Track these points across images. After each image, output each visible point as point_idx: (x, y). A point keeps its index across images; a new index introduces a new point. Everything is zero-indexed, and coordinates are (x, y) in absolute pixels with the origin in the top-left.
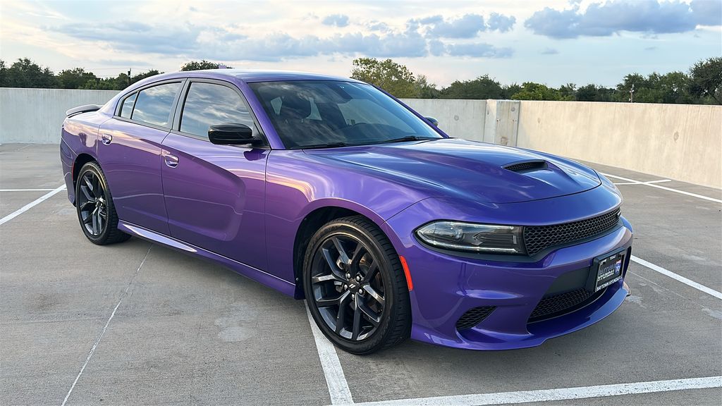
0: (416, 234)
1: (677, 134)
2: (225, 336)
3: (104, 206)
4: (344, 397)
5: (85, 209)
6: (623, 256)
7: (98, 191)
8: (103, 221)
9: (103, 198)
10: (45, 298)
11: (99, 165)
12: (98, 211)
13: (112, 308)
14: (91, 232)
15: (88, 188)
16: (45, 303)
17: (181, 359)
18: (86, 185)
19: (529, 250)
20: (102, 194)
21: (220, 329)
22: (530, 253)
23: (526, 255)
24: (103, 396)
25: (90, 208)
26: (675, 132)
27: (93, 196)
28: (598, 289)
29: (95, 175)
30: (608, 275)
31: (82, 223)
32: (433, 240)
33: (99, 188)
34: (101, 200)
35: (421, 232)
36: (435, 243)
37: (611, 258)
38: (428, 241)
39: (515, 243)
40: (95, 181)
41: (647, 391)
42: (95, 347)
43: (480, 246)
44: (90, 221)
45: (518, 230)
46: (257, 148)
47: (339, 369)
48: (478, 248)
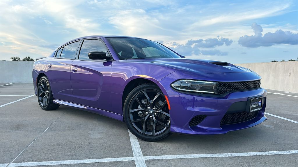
0: (172, 87)
1: (290, 73)
2: (92, 136)
3: (48, 94)
4: (139, 154)
5: (41, 96)
6: (262, 99)
7: (46, 88)
8: (48, 100)
9: (48, 91)
10: (19, 125)
11: (47, 77)
12: (46, 96)
13: (46, 128)
14: (43, 105)
15: (42, 87)
16: (19, 127)
17: (71, 143)
18: (42, 86)
19: (220, 92)
20: (48, 89)
21: (90, 134)
22: (221, 94)
23: (218, 95)
24: (35, 153)
25: (43, 95)
26: (289, 72)
27: (44, 91)
28: (251, 111)
29: (45, 81)
30: (255, 106)
31: (39, 102)
32: (178, 88)
33: (47, 87)
34: (47, 91)
35: (173, 85)
36: (180, 89)
37: (257, 98)
38: (177, 89)
39: (214, 89)
40: (45, 84)
41: (274, 154)
42: (36, 139)
43: (199, 90)
44: (42, 101)
45: (215, 83)
46: (108, 61)
47: (139, 146)
48: (198, 91)
